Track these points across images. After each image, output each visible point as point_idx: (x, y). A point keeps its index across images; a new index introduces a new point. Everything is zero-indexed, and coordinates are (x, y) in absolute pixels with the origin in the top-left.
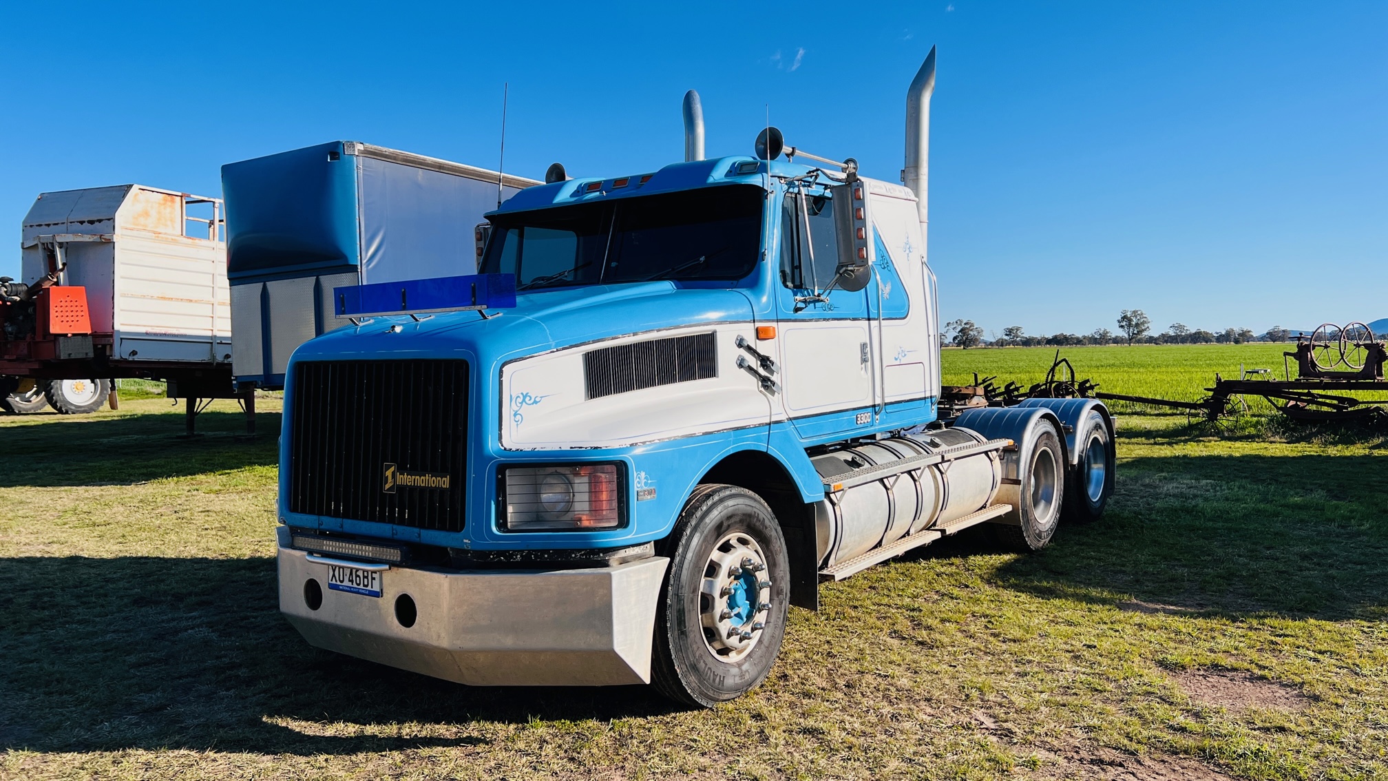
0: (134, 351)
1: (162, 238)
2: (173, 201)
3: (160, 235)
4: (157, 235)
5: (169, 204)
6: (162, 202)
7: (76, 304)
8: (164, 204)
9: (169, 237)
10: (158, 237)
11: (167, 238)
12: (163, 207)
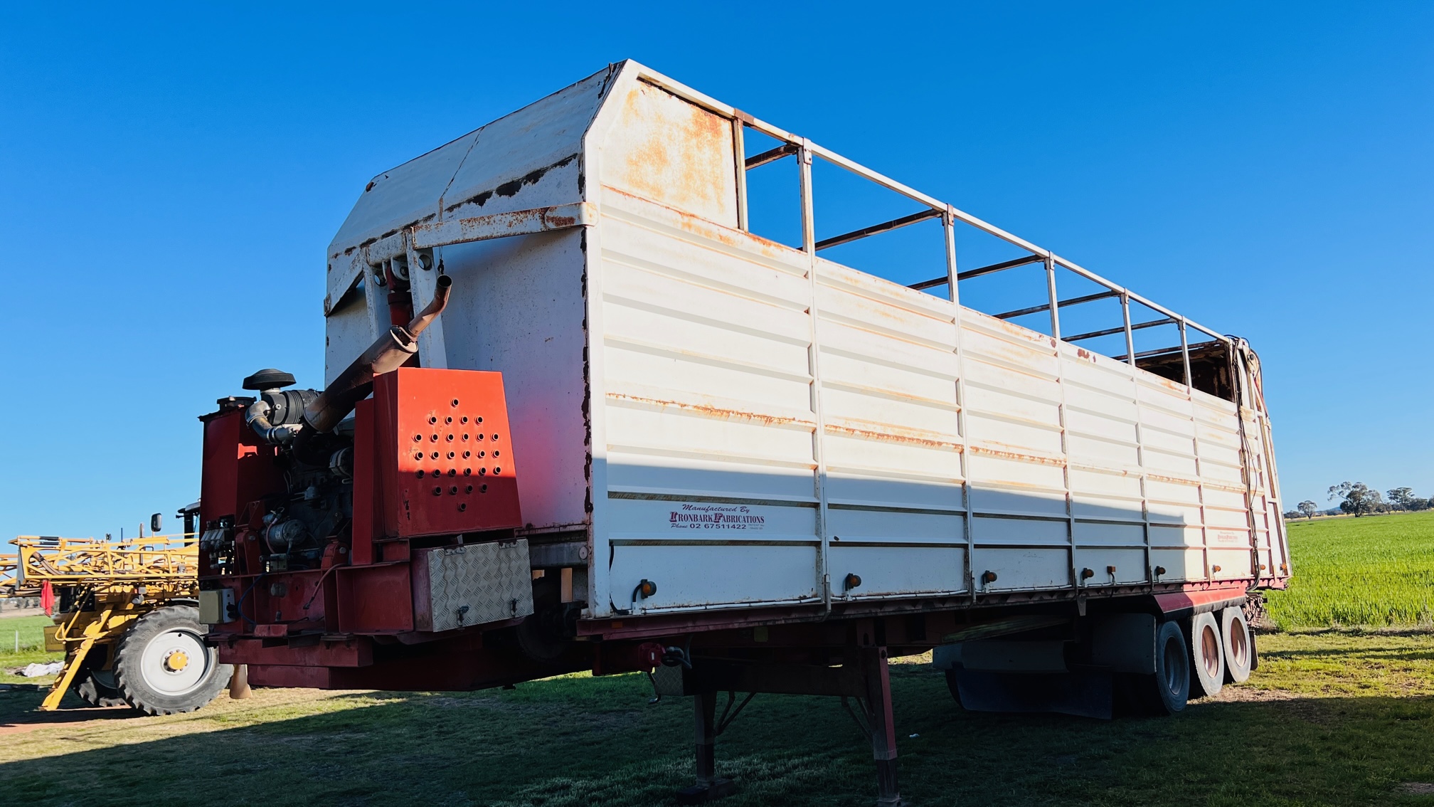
0: (644, 582)
1: (699, 230)
2: (716, 131)
3: (694, 221)
4: (686, 219)
5: (709, 136)
6: (692, 128)
7: (478, 429)
8: (697, 135)
9: (715, 228)
10: (689, 226)
11: (709, 233)
12: (694, 141)
